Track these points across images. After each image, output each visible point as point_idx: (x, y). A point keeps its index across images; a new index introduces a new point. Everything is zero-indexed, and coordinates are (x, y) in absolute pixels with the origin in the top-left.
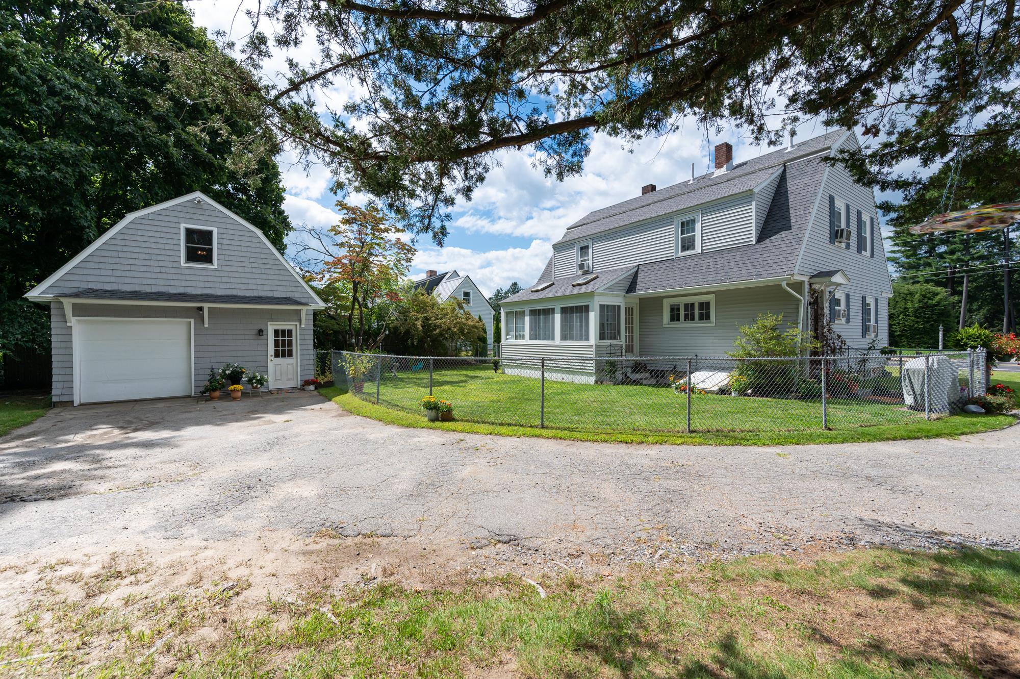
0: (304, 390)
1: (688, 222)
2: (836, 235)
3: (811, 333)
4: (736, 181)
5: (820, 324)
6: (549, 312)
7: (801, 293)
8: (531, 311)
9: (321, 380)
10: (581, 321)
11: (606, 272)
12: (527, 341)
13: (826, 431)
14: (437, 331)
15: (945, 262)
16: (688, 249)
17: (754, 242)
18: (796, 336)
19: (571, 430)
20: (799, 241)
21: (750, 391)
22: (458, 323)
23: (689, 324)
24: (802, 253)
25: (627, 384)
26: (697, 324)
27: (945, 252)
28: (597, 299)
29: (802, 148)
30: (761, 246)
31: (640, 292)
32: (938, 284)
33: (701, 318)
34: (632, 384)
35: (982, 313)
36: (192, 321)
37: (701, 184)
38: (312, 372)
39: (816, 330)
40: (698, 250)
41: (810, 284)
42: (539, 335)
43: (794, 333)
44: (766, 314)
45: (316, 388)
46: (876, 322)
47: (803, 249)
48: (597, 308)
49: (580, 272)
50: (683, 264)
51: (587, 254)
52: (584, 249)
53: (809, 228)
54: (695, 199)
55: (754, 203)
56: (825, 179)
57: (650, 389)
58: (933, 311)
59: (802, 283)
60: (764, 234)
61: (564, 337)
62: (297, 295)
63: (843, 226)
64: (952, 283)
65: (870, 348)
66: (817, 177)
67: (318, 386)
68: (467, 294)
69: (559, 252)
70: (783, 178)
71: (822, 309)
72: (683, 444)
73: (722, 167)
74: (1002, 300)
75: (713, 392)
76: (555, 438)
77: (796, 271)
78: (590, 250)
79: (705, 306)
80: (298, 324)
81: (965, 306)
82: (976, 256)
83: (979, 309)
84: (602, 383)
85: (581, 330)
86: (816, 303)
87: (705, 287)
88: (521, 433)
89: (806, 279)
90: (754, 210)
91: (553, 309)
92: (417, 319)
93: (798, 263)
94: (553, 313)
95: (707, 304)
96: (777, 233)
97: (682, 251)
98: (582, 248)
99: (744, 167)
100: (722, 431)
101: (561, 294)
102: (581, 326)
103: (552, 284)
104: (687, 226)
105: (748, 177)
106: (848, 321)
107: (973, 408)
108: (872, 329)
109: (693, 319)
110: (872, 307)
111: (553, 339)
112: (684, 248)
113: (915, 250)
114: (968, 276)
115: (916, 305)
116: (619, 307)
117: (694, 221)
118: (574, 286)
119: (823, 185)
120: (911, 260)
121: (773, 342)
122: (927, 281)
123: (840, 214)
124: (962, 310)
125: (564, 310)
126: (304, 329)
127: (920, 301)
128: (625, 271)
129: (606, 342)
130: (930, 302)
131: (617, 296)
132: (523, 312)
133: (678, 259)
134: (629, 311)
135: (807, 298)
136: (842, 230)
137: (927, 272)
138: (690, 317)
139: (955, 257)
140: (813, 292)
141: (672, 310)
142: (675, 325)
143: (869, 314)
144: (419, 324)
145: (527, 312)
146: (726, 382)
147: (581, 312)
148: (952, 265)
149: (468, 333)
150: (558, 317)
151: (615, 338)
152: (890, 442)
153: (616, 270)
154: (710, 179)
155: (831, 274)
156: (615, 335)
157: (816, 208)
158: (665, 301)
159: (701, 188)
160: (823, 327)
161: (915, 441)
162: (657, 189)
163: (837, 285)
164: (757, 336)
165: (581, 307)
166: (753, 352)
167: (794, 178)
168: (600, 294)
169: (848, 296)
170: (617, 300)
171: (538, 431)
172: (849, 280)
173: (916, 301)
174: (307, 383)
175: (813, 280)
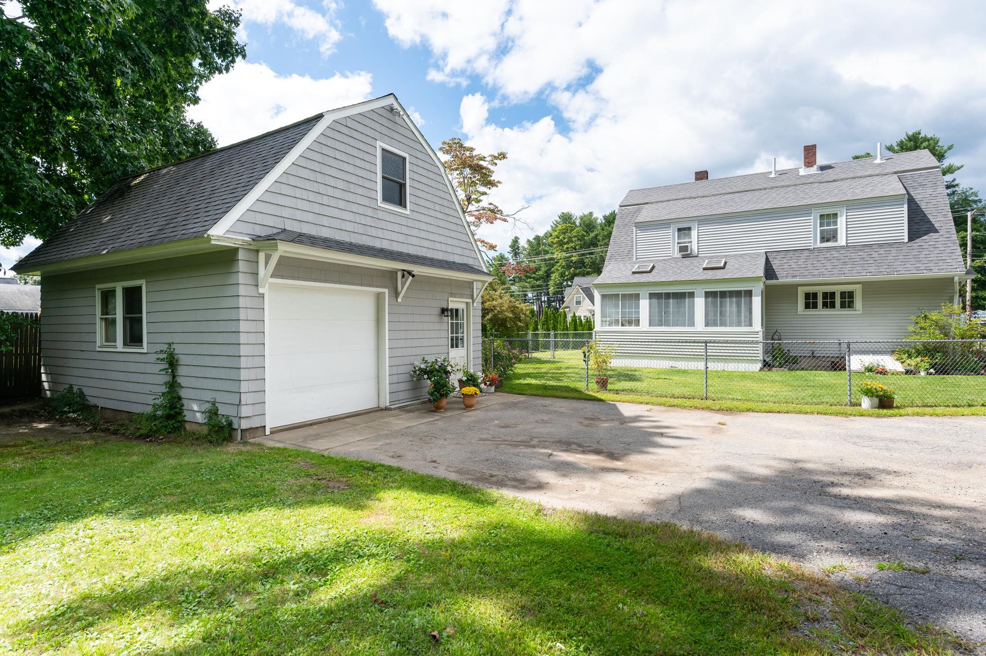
1: (829, 215)
6: (683, 296)
8: (651, 294)
10: (738, 307)
12: (644, 327)
16: (828, 241)
17: (906, 240)
20: (955, 243)
23: (829, 312)
26: (838, 312)
30: (914, 244)
36: (386, 291)
38: (481, 368)
40: (842, 242)
42: (667, 321)
49: (679, 255)
50: (826, 255)
51: (689, 236)
52: (684, 231)
55: (905, 206)
60: (916, 233)
61: (710, 323)
62: (470, 261)
66: (940, 190)
69: (643, 231)
73: (812, 166)
78: (694, 233)
79: (848, 295)
80: (471, 301)
85: (739, 316)
87: (869, 277)
90: (906, 212)
91: (692, 294)
94: (692, 297)
95: (852, 293)
96: (927, 234)
97: (822, 242)
98: (679, 230)
102: (739, 312)
103: (655, 266)
104: (829, 218)
109: (833, 306)
111: (693, 325)
112: (824, 239)
117: (836, 215)
118: (707, 269)
125: (710, 295)
126: (475, 309)
132: (637, 295)
133: (820, 250)
138: (829, 305)
141: (808, 297)
142: (812, 312)
145: (643, 296)
153: (738, 256)
158: (800, 289)
165: (738, 292)
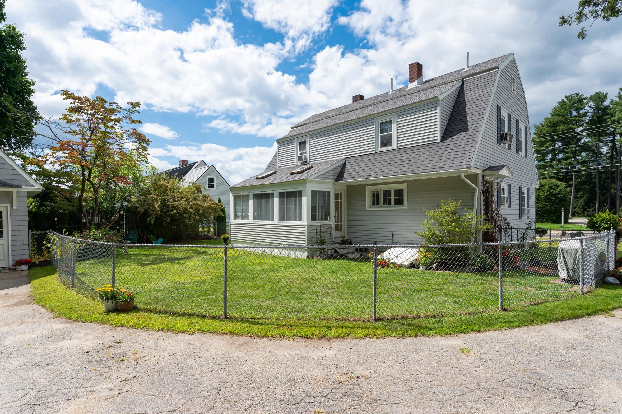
0: (15, 270)
1: (386, 123)
2: (502, 137)
3: (484, 216)
4: (425, 92)
5: (490, 209)
6: (269, 196)
7: (476, 183)
8: (254, 195)
9: (36, 259)
10: (295, 204)
11: (320, 163)
12: (251, 220)
13: (503, 313)
14: (175, 211)
15: (562, 165)
16: (386, 145)
17: (439, 141)
18: (472, 219)
19: (253, 321)
20: (475, 140)
21: (435, 265)
22: (194, 204)
23: (387, 208)
24: (477, 150)
25: (334, 258)
26: (393, 208)
27: (562, 159)
28: (308, 185)
29: (475, 68)
30: (444, 144)
31: (348, 180)
32: (558, 179)
33: (396, 203)
34: (339, 259)
35: (583, 199)
37: (398, 94)
38: (27, 252)
39: (487, 213)
40: (394, 146)
41: (483, 176)
42: (261, 215)
43: (470, 217)
44: (447, 200)
45: (30, 268)
46: (528, 207)
47: (478, 147)
48: (309, 194)
49: (299, 163)
50: (381, 157)
51: (304, 148)
52: (302, 144)
53: (483, 130)
54: (392, 105)
55: (439, 108)
56: (494, 92)
57: (353, 263)
58: (556, 198)
59: (477, 174)
60: (447, 134)
61: (282, 218)
62: (6, 177)
63: (507, 131)
64: (566, 178)
65: (527, 228)
66: (488, 90)
67: (31, 265)
68: (211, 180)
69: (282, 146)
70: (461, 90)
71: (492, 197)
72: (366, 336)
73: (414, 81)
74: (595, 191)
75: (404, 267)
76: (231, 333)
77: (472, 165)
78: (307, 145)
79: (400, 193)
80: (9, 205)
81: (574, 194)
82: (580, 161)
83: (581, 197)
84: (313, 257)
85: (295, 212)
86: (487, 192)
87: (399, 177)
88: (197, 326)
89: (480, 172)
90: (438, 114)
91: (273, 194)
92: (157, 201)
93: (474, 159)
94: (273, 197)
95: (402, 191)
96: (457, 133)
97: (382, 146)
98: (300, 143)
99: (431, 82)
100: (407, 318)
101: (279, 181)
102: (295, 209)
103: (275, 173)
104: (385, 126)
105: (435, 88)
106: (510, 206)
107: (611, 280)
108: (526, 212)
109: (390, 203)
110: (526, 195)
111: (273, 219)
112: (383, 144)
113: (544, 157)
114: (576, 175)
115: (546, 194)
116: (329, 192)
117: (390, 122)
118: (291, 174)
119: (492, 96)
120: (541, 163)
121: (454, 224)
122: (551, 177)
123: (504, 121)
124: (572, 197)
125: (282, 195)
126: (16, 210)
127: (548, 191)
128: (334, 163)
129: (317, 223)
130: (554, 191)
131: (327, 183)
132: (249, 195)
133: (378, 153)
134: (338, 196)
135: (480, 188)
136: (506, 134)
137: (551, 171)
138: (387, 202)
139: (568, 162)
140: (485, 183)
141: (373, 195)
142: (376, 208)
143: (524, 201)
144: (157, 205)
145: (251, 196)
146: (415, 257)
147: (296, 197)
148: (566, 167)
149: (203, 213)
150: (276, 201)
151: (325, 219)
152: (560, 323)
153: (328, 162)
154: (405, 91)
155: (499, 168)
156: (326, 216)
157: (487, 114)
158: (368, 188)
159: (397, 97)
160: (492, 212)
161: (580, 320)
162: (365, 98)
163: (503, 177)
164: (442, 218)
165: (295, 192)
166: (437, 232)
167: (470, 90)
168: (311, 182)
169: (510, 186)
170: (328, 187)
171: (217, 324)
172: (512, 174)
173: (546, 191)
174: (20, 263)
175: (485, 173)
